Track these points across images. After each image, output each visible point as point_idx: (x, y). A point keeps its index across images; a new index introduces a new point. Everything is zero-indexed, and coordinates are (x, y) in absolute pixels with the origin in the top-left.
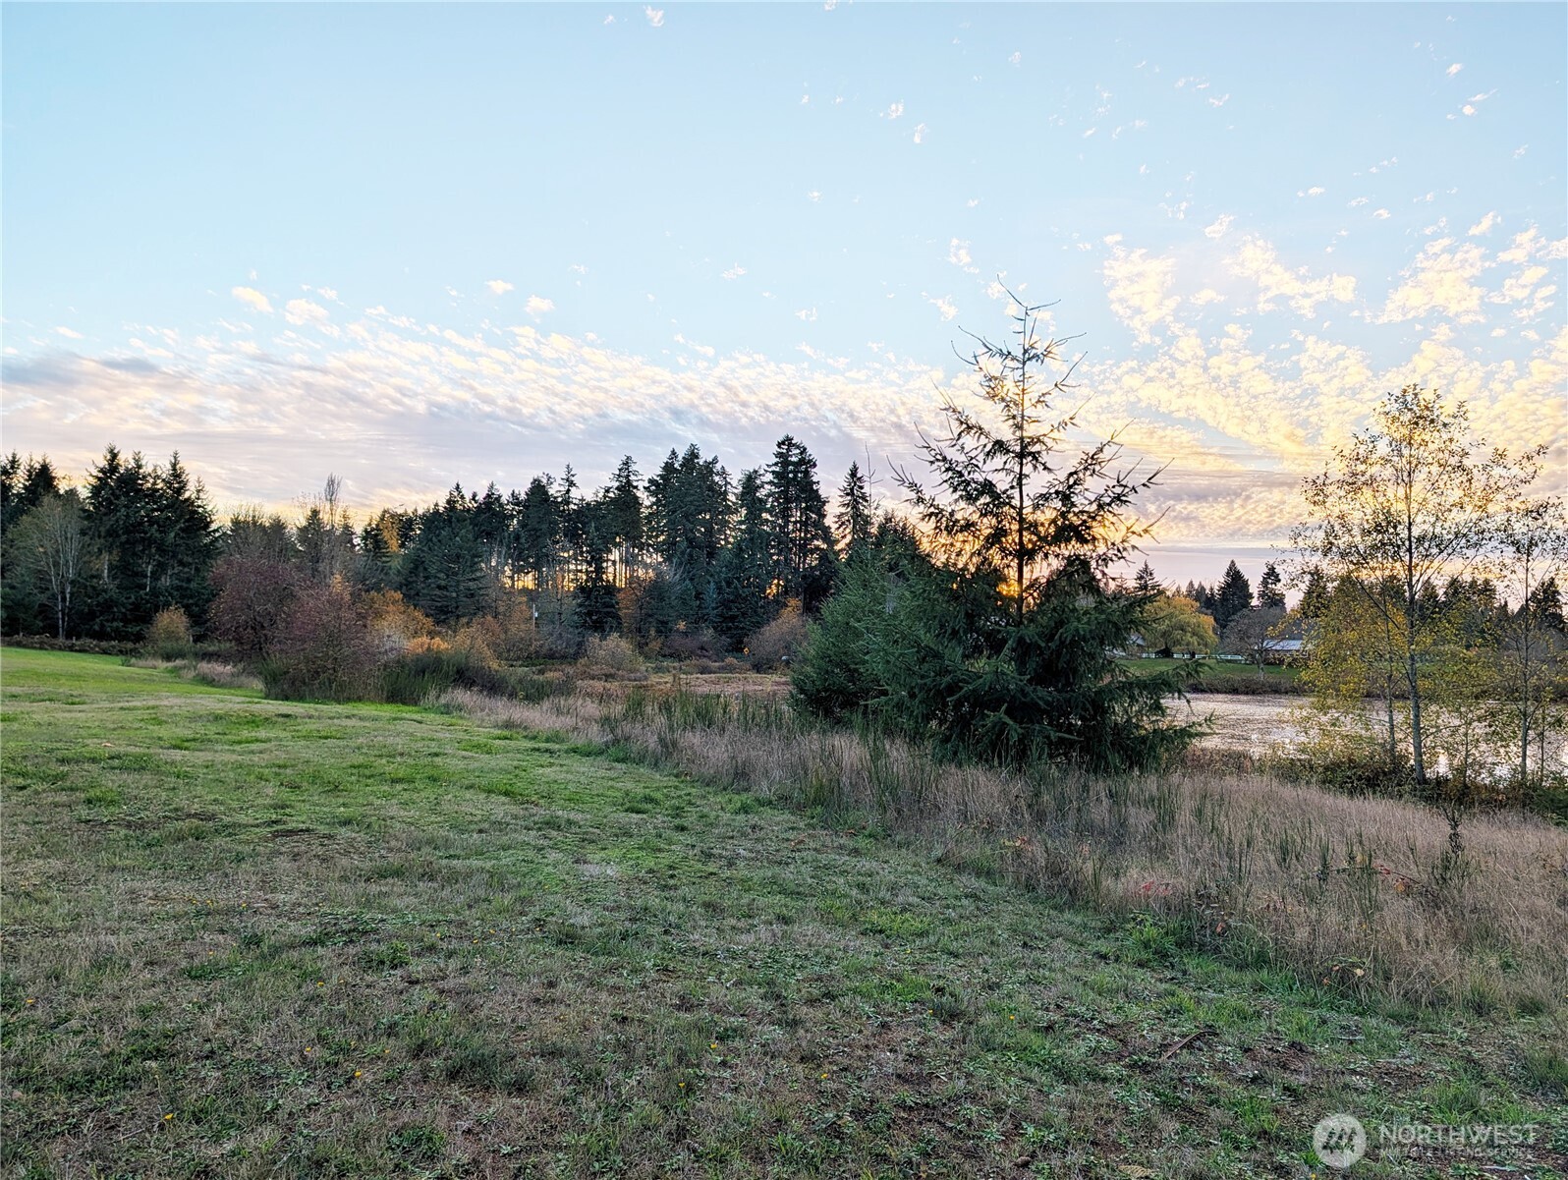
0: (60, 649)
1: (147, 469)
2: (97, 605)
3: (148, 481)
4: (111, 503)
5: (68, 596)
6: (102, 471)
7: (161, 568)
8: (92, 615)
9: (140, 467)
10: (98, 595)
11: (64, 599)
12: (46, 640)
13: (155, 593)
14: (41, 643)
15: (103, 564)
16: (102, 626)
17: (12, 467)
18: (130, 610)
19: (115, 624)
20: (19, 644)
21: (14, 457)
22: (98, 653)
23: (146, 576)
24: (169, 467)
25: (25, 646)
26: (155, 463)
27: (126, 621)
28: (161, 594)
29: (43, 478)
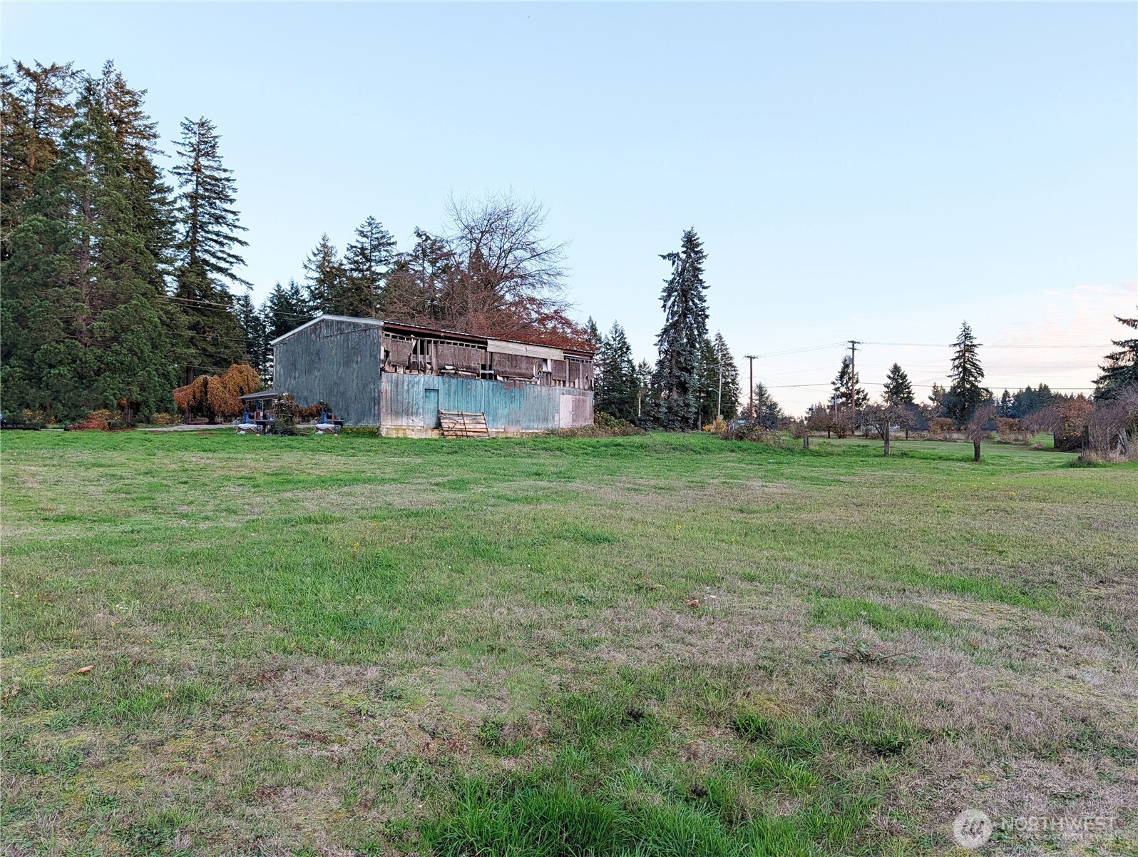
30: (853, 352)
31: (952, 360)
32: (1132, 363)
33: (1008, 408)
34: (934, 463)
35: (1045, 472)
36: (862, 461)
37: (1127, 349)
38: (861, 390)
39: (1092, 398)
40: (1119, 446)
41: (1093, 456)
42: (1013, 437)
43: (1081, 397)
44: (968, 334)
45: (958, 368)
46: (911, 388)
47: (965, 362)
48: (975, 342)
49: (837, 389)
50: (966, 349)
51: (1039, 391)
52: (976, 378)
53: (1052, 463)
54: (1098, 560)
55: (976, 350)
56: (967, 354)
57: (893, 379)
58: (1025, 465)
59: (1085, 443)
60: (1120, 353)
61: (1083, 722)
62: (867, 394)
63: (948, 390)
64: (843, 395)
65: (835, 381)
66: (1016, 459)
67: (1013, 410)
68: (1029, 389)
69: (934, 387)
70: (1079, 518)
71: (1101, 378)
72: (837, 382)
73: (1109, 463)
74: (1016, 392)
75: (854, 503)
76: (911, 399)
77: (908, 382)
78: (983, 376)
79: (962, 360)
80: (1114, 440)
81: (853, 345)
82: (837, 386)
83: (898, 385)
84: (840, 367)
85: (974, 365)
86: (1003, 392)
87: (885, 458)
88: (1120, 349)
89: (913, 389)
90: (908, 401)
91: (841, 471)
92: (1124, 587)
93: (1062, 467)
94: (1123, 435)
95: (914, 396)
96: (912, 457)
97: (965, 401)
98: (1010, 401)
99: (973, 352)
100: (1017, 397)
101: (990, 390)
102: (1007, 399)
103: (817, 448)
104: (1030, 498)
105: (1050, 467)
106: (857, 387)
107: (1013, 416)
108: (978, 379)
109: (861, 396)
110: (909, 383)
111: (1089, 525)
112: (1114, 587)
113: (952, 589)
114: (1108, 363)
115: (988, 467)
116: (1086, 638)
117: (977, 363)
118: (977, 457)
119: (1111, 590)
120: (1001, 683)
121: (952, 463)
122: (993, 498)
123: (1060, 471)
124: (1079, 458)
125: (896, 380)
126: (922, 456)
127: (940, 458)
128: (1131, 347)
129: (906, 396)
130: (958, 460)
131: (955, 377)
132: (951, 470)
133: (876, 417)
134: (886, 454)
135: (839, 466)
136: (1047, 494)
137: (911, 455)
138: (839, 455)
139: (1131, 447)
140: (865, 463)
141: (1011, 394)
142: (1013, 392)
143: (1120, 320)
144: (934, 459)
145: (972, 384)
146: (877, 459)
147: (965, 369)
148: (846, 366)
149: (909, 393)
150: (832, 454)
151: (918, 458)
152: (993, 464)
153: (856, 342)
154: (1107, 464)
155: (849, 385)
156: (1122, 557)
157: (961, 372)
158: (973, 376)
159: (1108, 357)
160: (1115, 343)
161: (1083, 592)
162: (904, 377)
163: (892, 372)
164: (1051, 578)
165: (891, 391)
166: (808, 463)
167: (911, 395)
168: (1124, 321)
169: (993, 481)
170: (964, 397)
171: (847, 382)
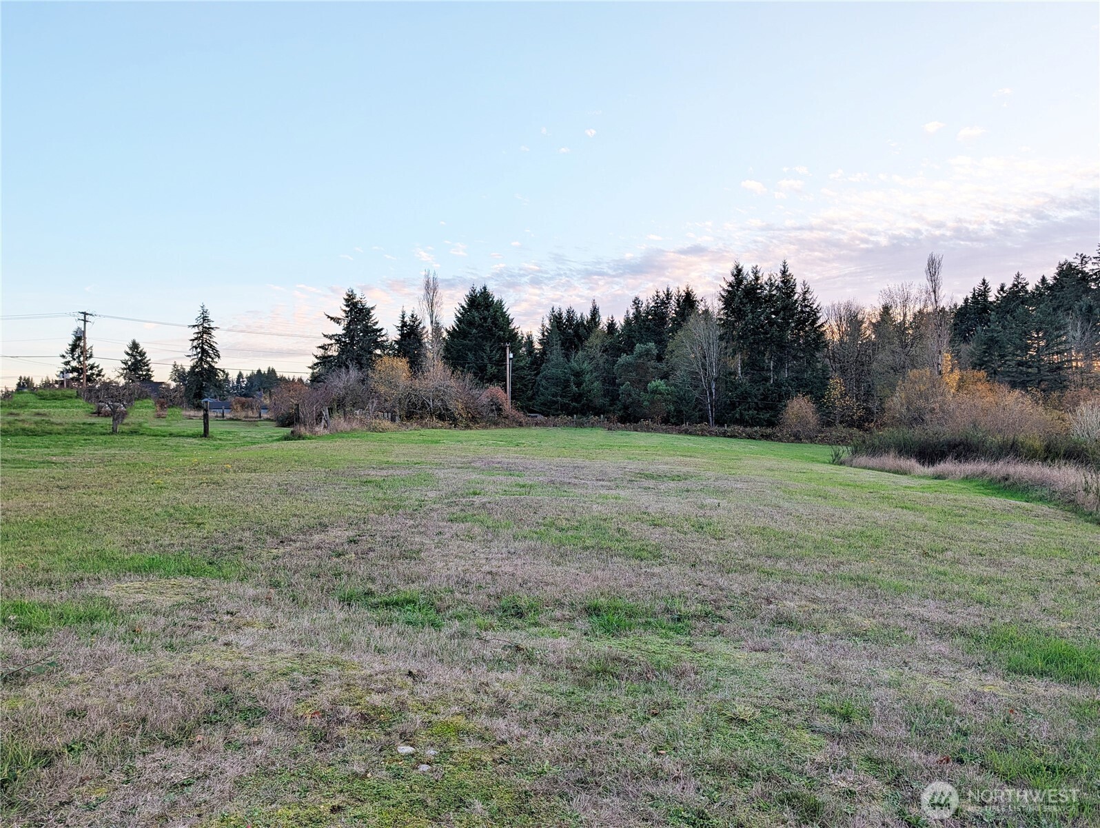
0: (717, 435)
1: (764, 279)
2: (737, 397)
3: (765, 289)
4: (740, 310)
5: (714, 391)
6: (730, 285)
7: (780, 363)
8: (733, 406)
9: (757, 279)
10: (736, 388)
11: (711, 394)
12: (705, 427)
13: (778, 384)
14: (702, 430)
15: (736, 363)
16: (741, 414)
17: (667, 299)
18: (762, 400)
19: (751, 412)
20: (686, 432)
21: (668, 291)
22: (745, 438)
23: (769, 370)
24: (780, 275)
25: (690, 434)
26: (769, 272)
27: (758, 409)
28: (782, 384)
29: (688, 301)
30: (85, 324)
31: (191, 340)
32: (337, 353)
33: (242, 388)
34: (163, 440)
35: (262, 445)
36: (85, 440)
37: (333, 341)
38: (96, 365)
39: (309, 382)
40: (323, 421)
41: (303, 430)
42: (243, 414)
43: (300, 380)
44: (206, 317)
45: (196, 348)
46: (150, 365)
47: (203, 344)
48: (212, 325)
49: (67, 363)
50: (204, 330)
51: (268, 373)
52: (213, 359)
53: (271, 437)
54: (283, 522)
55: (213, 333)
56: (205, 336)
57: (132, 355)
58: (249, 439)
59: (296, 419)
60: (329, 345)
61: (224, 690)
62: (102, 369)
63: (187, 369)
64: (74, 369)
65: (65, 354)
66: (242, 435)
67: (246, 390)
68: (259, 371)
69: (174, 366)
70: (279, 485)
71: (315, 365)
72: (67, 355)
73: (315, 436)
74: (249, 373)
75: (58, 486)
76: (150, 376)
77: (147, 359)
78: (219, 357)
79: (200, 341)
80: (319, 418)
81: (85, 317)
82: (66, 360)
83: (137, 363)
84: (71, 339)
85: (211, 346)
86: (237, 373)
87: (112, 436)
88: (328, 341)
89: (152, 367)
90: (147, 378)
91: (57, 451)
92: (298, 544)
93: (278, 440)
94: (326, 413)
95: (153, 374)
96: (142, 434)
97: (203, 380)
98: (243, 382)
99: (210, 334)
100: (249, 378)
101: (226, 371)
102: (241, 380)
103: (33, 426)
104: (243, 470)
105: (268, 441)
106: (90, 361)
107: (245, 396)
108: (215, 360)
109: (95, 371)
110: (148, 361)
111: (286, 491)
112: (290, 545)
113: (137, 570)
114: (320, 352)
115: (215, 442)
116: (255, 599)
117: (214, 345)
118: (206, 434)
119: (288, 549)
120: (152, 669)
121: (182, 440)
122: (210, 472)
123: (275, 444)
124: (292, 432)
125: (134, 356)
126: (152, 433)
127: (171, 435)
128: (336, 340)
129: (144, 373)
130: (188, 436)
131: (194, 357)
132: (179, 447)
133: (107, 394)
134: (114, 432)
135: (56, 446)
136: (258, 465)
137: (141, 432)
138: (59, 434)
139: (332, 422)
140: (88, 441)
141: (244, 376)
142: (246, 374)
143: (329, 317)
144: (164, 436)
145: (210, 365)
146: (102, 437)
147: (203, 351)
148: (78, 339)
149: (148, 370)
150: (51, 434)
151: (148, 435)
152: (220, 439)
153: (88, 314)
154: (313, 437)
155: (82, 359)
156: (303, 517)
157: (199, 353)
158: (210, 357)
159: (320, 347)
160: (325, 336)
161: (264, 554)
162: (142, 354)
163: (131, 348)
164: (239, 544)
165: (129, 368)
166: (16, 444)
167: (150, 373)
168: (332, 318)
169: (213, 455)
170: (202, 376)
171: (79, 357)
